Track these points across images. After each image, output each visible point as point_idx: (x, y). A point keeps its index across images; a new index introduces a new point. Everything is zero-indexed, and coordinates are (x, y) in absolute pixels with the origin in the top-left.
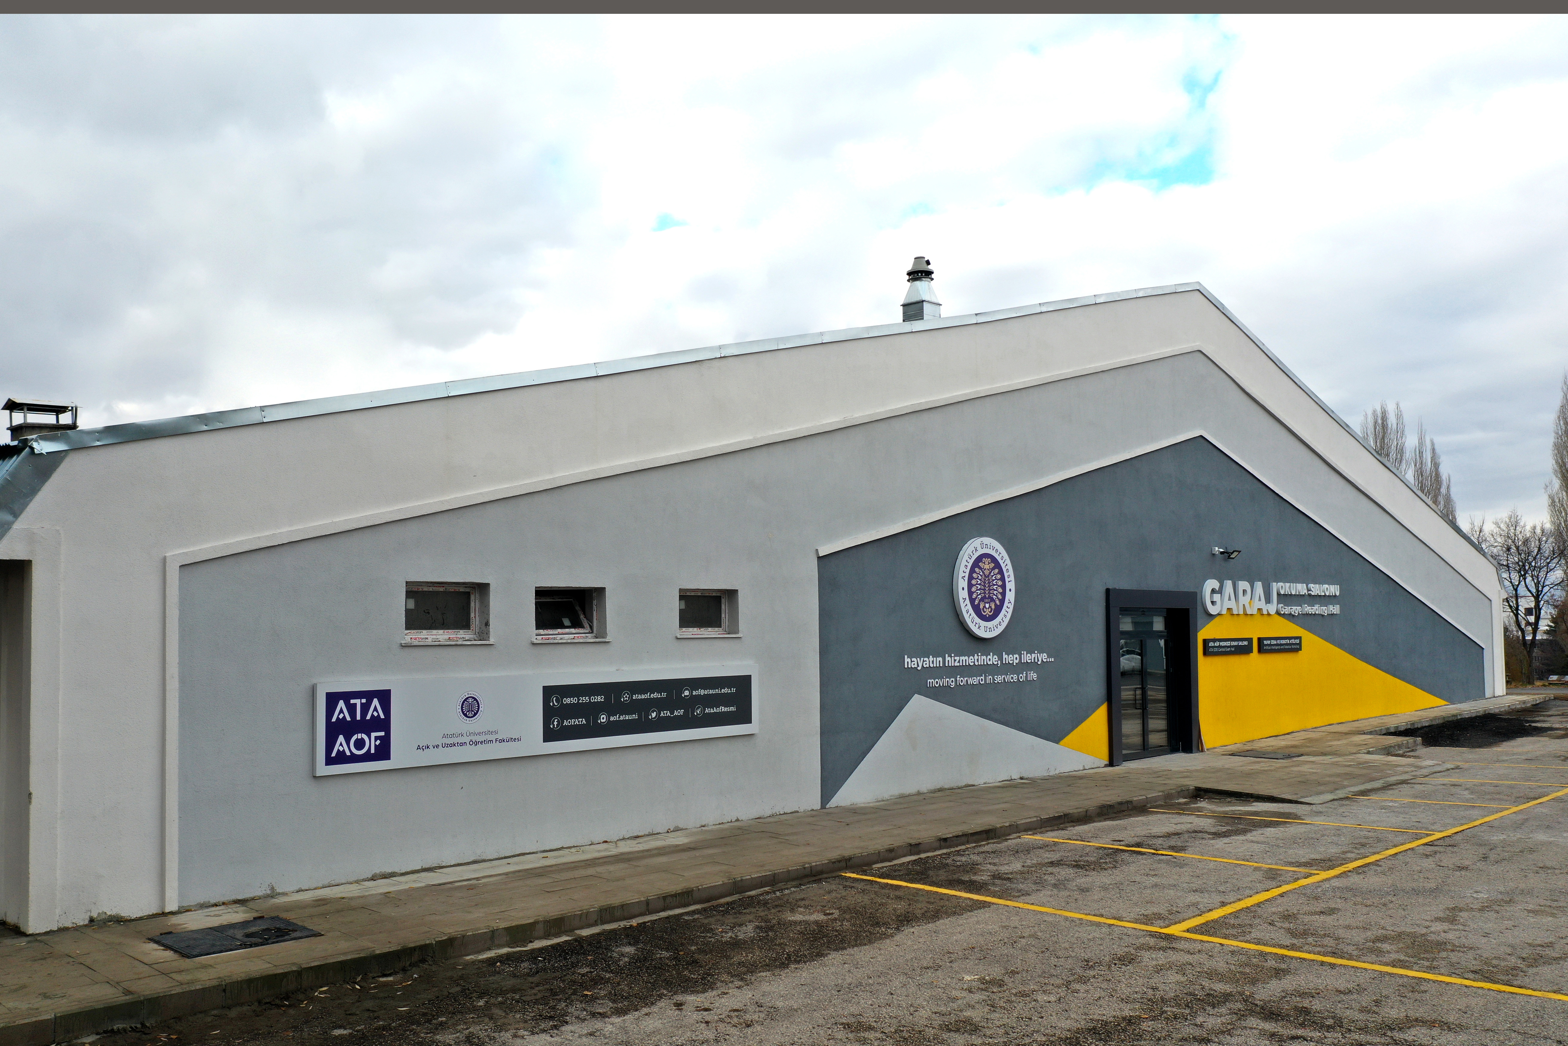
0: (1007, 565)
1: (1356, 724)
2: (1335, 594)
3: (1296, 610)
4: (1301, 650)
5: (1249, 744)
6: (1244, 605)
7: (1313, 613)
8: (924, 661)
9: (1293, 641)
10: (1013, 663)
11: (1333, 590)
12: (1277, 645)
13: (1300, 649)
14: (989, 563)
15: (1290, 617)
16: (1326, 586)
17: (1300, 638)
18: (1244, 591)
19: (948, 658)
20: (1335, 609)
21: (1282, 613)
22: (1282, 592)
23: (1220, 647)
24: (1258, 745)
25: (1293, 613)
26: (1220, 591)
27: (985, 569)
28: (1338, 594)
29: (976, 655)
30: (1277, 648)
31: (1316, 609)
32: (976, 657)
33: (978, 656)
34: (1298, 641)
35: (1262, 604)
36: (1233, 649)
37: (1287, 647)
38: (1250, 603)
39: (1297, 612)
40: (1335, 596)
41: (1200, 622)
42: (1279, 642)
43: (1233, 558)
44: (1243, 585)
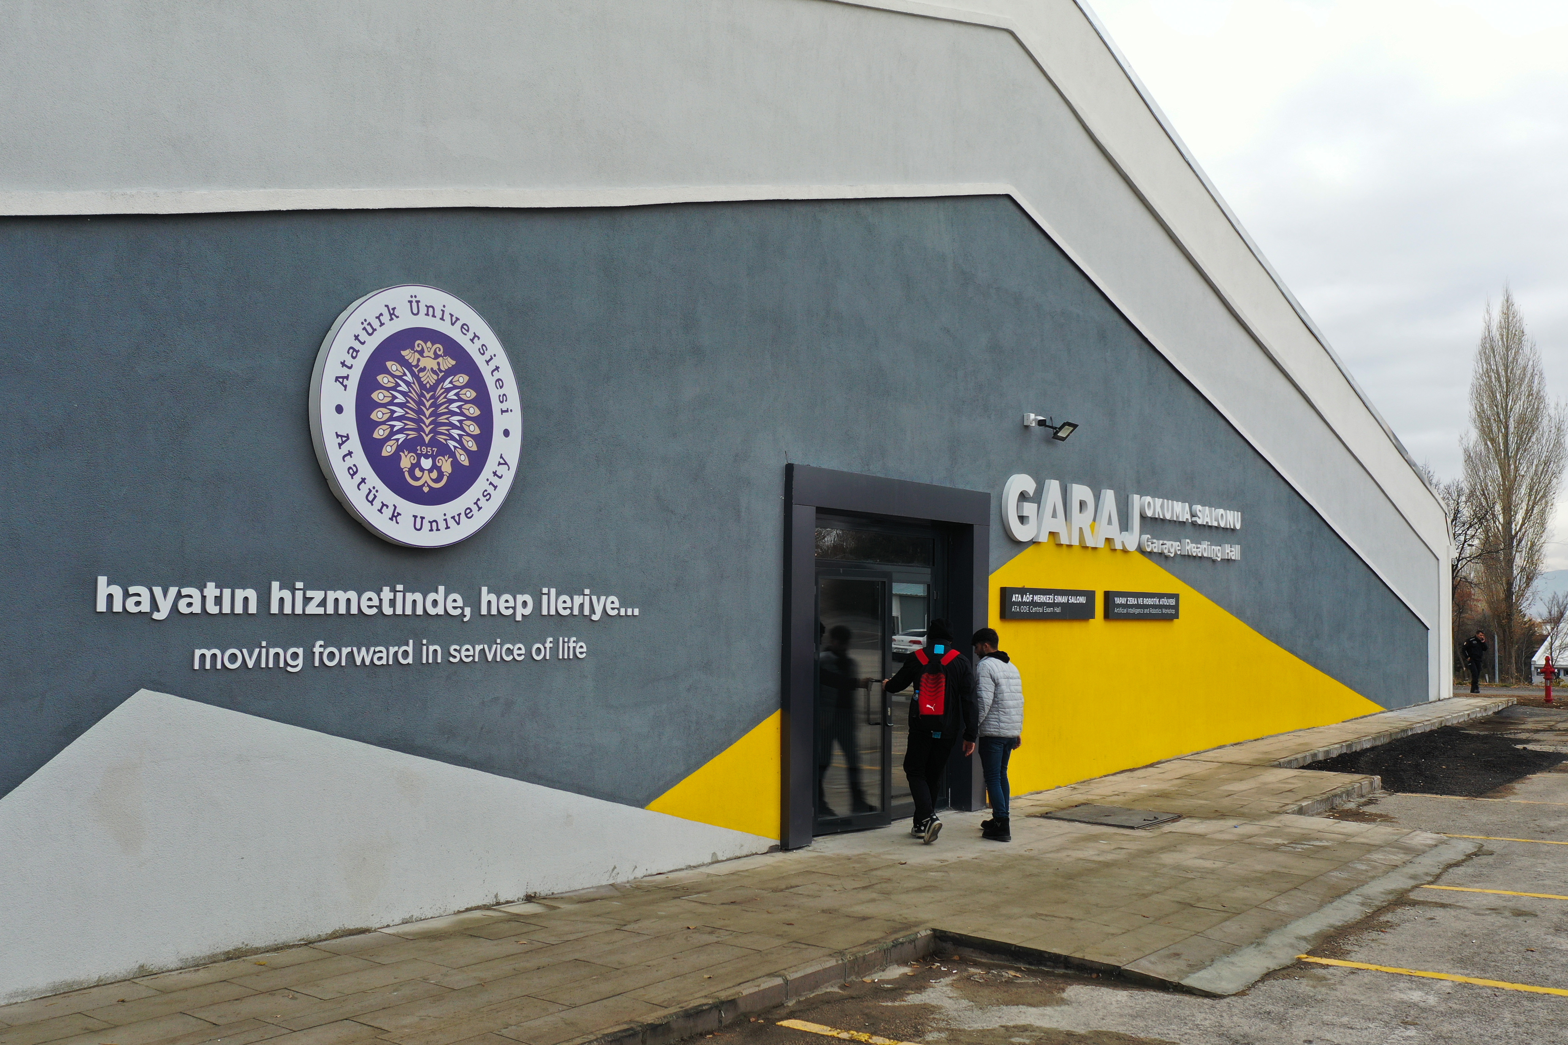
0: (497, 368)
1: (1262, 746)
2: (1234, 526)
3: (1171, 547)
4: (1178, 618)
5: (1082, 789)
6: (1081, 529)
7: (1200, 555)
8: (179, 596)
9: (1164, 601)
10: (514, 614)
11: (1231, 519)
12: (1137, 606)
13: (1176, 616)
14: (437, 356)
15: (1160, 558)
16: (1221, 511)
17: (1176, 596)
18: (1082, 504)
19: (276, 592)
20: (1233, 552)
21: (1149, 550)
22: (1149, 514)
23: (1033, 604)
24: (1097, 791)
25: (1166, 551)
26: (1037, 498)
27: (423, 370)
28: (1238, 527)
29: (386, 589)
30: (1137, 611)
31: (1204, 549)
32: (387, 594)
33: (394, 590)
34: (1172, 602)
35: (1113, 531)
36: (1058, 610)
37: (1153, 611)
38: (1092, 527)
39: (1172, 550)
40: (1233, 530)
41: (994, 555)
42: (1140, 600)
43: (1063, 439)
44: (1080, 492)
